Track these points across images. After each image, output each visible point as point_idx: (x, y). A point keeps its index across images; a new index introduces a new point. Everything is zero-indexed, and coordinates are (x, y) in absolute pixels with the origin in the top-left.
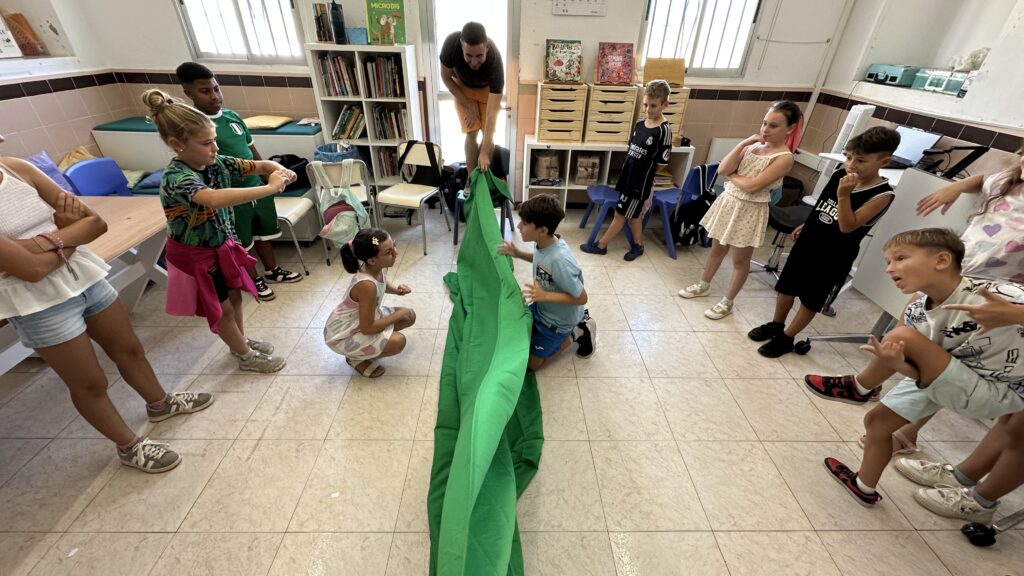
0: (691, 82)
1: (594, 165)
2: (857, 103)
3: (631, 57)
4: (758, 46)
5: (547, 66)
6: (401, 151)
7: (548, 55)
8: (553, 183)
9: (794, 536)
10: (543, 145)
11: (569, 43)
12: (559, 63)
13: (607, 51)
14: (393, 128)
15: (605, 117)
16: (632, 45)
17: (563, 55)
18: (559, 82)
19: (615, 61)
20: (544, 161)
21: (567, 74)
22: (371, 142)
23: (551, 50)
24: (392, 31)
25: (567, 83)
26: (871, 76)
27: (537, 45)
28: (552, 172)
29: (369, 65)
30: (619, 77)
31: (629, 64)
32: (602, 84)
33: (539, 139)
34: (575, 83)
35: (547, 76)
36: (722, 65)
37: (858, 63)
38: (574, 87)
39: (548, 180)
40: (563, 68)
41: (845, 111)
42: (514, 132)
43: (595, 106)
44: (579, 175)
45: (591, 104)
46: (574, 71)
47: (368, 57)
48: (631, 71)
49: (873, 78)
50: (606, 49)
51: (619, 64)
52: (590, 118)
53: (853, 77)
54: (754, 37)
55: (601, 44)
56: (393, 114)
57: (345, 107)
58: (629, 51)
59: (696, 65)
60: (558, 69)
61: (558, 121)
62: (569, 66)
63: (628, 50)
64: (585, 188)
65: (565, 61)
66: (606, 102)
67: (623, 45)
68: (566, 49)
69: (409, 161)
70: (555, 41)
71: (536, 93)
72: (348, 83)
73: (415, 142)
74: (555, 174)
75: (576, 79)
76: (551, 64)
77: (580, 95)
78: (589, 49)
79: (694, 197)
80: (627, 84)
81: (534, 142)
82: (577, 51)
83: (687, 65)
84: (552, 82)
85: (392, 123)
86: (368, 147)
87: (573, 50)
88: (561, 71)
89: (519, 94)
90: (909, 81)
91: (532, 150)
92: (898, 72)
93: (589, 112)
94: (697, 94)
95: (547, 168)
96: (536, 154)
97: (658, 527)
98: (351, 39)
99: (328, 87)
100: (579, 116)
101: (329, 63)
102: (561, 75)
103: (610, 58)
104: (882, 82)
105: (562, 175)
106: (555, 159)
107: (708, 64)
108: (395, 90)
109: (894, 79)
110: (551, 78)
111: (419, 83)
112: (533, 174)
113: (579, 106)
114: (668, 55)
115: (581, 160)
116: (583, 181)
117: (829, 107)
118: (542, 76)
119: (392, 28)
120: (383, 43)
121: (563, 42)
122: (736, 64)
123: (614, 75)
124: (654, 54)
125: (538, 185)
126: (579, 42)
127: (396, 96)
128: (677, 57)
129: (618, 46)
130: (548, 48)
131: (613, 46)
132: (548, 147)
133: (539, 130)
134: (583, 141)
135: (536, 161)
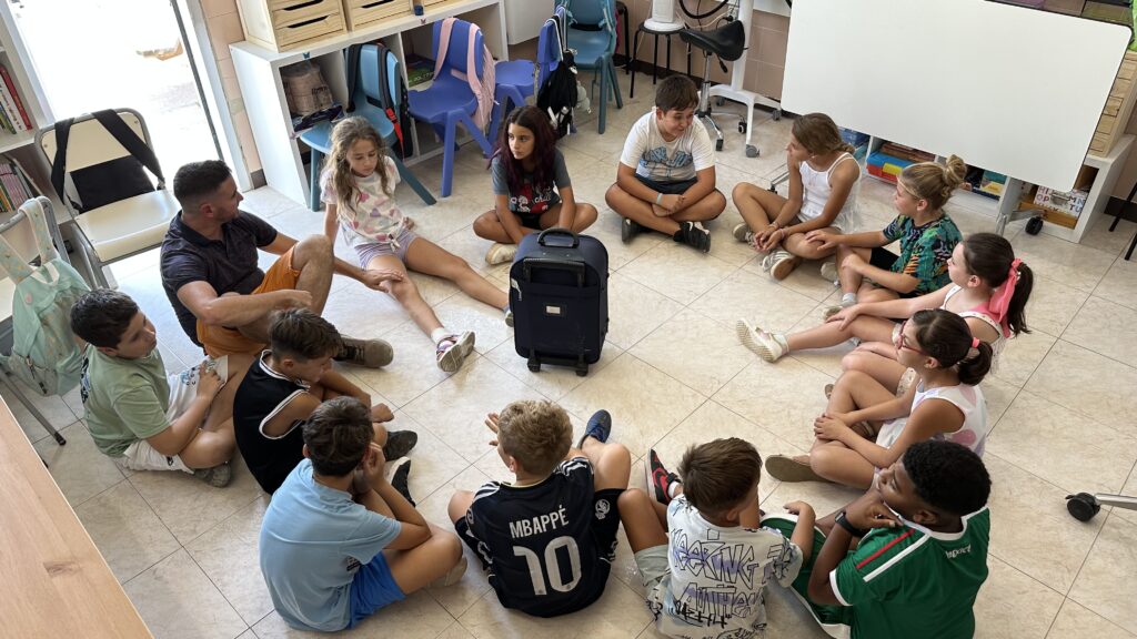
10: (296, 55)
20: (302, 83)
28: (322, 97)
39: (320, 113)
73: (71, 122)
74: (328, 99)
91: (282, 68)
95: (309, 93)
112: (292, 110)
132: (307, 56)
133: (276, 30)
134: (349, 29)
135: (286, 85)
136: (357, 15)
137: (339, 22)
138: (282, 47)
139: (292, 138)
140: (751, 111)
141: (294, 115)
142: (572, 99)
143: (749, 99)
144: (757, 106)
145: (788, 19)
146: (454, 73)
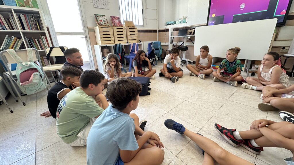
4: (145, 20)
5: (98, 22)
6: (47, 52)
7: (97, 19)
11: (102, 16)
13: (113, 18)
15: (119, 36)
16: (119, 17)
17: (101, 18)
18: (103, 26)
20: (105, 51)
24: (31, 3)
25: (106, 26)
26: (167, 24)
27: (91, 16)
32: (115, 26)
37: (164, 23)
38: (109, 27)
40: (103, 22)
42: (90, 45)
43: (116, 33)
45: (114, 32)
46: (106, 23)
48: (121, 23)
51: (118, 22)
52: (115, 36)
53: (164, 25)
54: (143, 18)
55: (111, 16)
56: (36, 40)
57: (7, 36)
60: (101, 22)
61: (106, 38)
62: (104, 22)
63: (119, 19)
65: (103, 20)
66: (118, 31)
67: (117, 17)
69: (52, 55)
70: (97, 15)
71: (94, 31)
73: (54, 47)
75: (108, 25)
76: (99, 21)
77: (110, 29)
78: (107, 17)
80: (122, 27)
85: (37, 44)
87: (104, 18)
89: (88, 32)
90: (175, 23)
91: (101, 47)
92: (173, 22)
95: (107, 52)
96: (103, 48)
98: (7, 4)
100: (112, 36)
102: (104, 24)
103: (115, 20)
104: (170, 25)
109: (172, 24)
110: (100, 25)
111: (47, 28)
113: (111, 33)
117: (162, 33)
118: (97, 24)
121: (100, 15)
122: (142, 24)
123: (118, 24)
126: (105, 16)
127: (38, 30)
130: (96, 17)
131: (114, 17)
132: (106, 45)
133: (101, 41)
134: (115, 43)
135: (102, 51)
136: (116, 41)
137: (113, 42)
138: (102, 44)
139: (102, 60)
140: (187, 62)
141: (103, 56)
142: (154, 57)
143: (187, 60)
144: (188, 61)
145: (194, 46)
146: (133, 53)
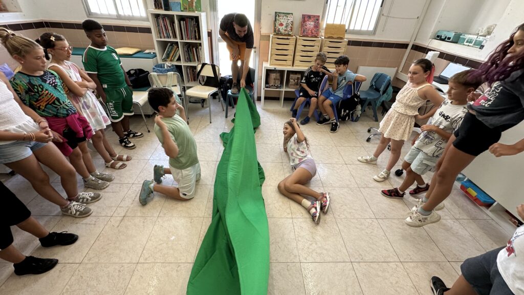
0: (348, 37)
1: (298, 79)
2: (431, 50)
3: (318, 23)
4: (383, 18)
5: (275, 26)
6: (199, 69)
7: (276, 20)
8: (277, 87)
9: (391, 264)
10: (272, 67)
11: (287, 14)
12: (281, 25)
13: (306, 19)
14: (194, 56)
15: (304, 54)
16: (319, 16)
17: (283, 20)
18: (282, 34)
19: (310, 24)
20: (273, 76)
21: (285, 30)
22: (183, 63)
23: (277, 18)
24: (194, 4)
25: (285, 35)
26: (438, 36)
27: (270, 15)
28: (277, 81)
29: (182, 22)
30: (312, 33)
31: (317, 26)
32: (303, 36)
33: (271, 64)
34: (289, 35)
35: (275, 31)
36: (364, 28)
37: (432, 30)
38: (289, 37)
39: (275, 86)
40: (284, 27)
41: (425, 54)
42: (257, 60)
43: (299, 48)
44: (290, 83)
45: (297, 46)
46: (289, 29)
47: (182, 18)
48: (318, 30)
49: (439, 38)
50: (306, 18)
51: (312, 26)
52: (297, 54)
54: (380, 14)
55: (303, 15)
56: (194, 49)
57: (169, 44)
58: (318, 20)
59: (351, 28)
60: (280, 27)
61: (280, 55)
62: (287, 27)
64: (293, 90)
65: (284, 24)
66: (305, 46)
67: (314, 16)
68: (285, 17)
69: (202, 74)
70: (279, 13)
71: (269, 40)
72: (170, 32)
73: (206, 64)
74: (278, 83)
75: (290, 33)
76: (277, 25)
77: (292, 42)
78: (297, 18)
79: (349, 96)
80: (316, 37)
81: (267, 65)
82: (291, 19)
83: (347, 28)
84: (277, 34)
85: (194, 54)
86: (181, 66)
87: (289, 18)
88: (282, 29)
89: (260, 40)
90: (456, 40)
91: (267, 70)
92: (452, 35)
93: (296, 51)
94: (352, 43)
95: (274, 79)
96: (269, 72)
97: (325, 260)
98: (172, 8)
99: (160, 33)
100: (291, 52)
101: (161, 21)
102: (282, 31)
103: (308, 23)
104: (443, 40)
105: (282, 83)
106: (278, 75)
107: (358, 28)
108: (196, 36)
109: (449, 38)
110: (277, 33)
111: (208, 32)
112: (267, 82)
113: (291, 48)
114: (337, 22)
115: (291, 76)
116: (293, 86)
117: (417, 52)
118: (272, 31)
119: (194, 3)
120: (189, 11)
121: (284, 13)
122: (371, 28)
123: (310, 32)
124: (330, 21)
125: (270, 88)
126: (292, 14)
127: (196, 39)
128: (342, 23)
129: (312, 17)
130: (276, 16)
131: (309, 17)
132: (275, 68)
133: (271, 59)
134: (293, 65)
135: (269, 75)
136: (296, 63)
137: (291, 63)
139: (263, 89)
